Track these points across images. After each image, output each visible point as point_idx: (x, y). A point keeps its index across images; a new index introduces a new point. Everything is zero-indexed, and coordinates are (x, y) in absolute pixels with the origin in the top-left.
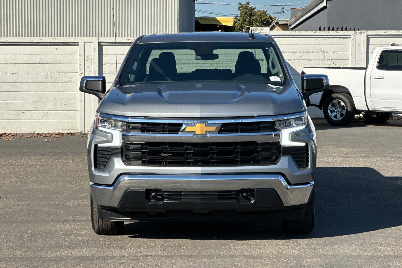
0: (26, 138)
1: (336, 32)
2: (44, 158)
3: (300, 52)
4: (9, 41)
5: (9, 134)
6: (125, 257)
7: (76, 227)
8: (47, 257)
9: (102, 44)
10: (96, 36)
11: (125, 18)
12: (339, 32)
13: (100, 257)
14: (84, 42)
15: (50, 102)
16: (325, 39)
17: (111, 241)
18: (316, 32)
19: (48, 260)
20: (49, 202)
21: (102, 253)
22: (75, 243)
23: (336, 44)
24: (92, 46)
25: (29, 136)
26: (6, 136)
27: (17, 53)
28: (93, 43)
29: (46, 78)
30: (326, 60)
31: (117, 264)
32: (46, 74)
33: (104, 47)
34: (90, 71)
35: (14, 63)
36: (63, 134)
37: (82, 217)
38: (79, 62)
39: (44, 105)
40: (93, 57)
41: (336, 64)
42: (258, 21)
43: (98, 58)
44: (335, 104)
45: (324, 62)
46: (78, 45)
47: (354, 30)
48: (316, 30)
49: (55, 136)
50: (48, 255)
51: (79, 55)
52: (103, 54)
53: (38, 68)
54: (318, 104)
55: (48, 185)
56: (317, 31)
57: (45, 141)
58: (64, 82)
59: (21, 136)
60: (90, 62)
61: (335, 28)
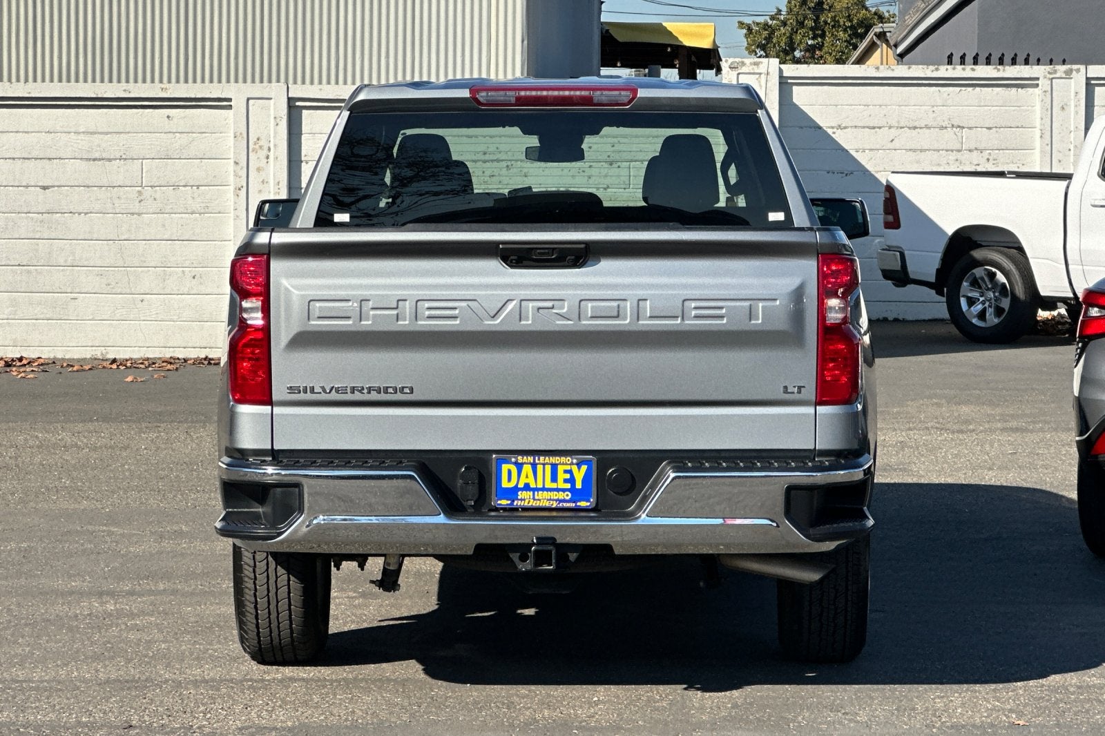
0: (77, 371)
1: (994, 69)
2: (111, 428)
3: (890, 127)
4: (33, 96)
5: (34, 359)
6: (232, 683)
7: (130, 608)
8: (30, 681)
9: (298, 104)
10: (278, 81)
11: (371, 27)
12: (1004, 70)
13: (166, 681)
14: (248, 99)
15: (150, 269)
16: (963, 89)
17: (211, 644)
18: (937, 69)
19: (31, 689)
20: (82, 545)
21: (176, 671)
22: (115, 647)
23: (997, 104)
24: (269, 109)
25: (87, 368)
26: (24, 365)
27: (59, 129)
28: (272, 101)
29: (140, 202)
30: (965, 151)
31: (205, 700)
32: (140, 188)
33: (305, 112)
34: (263, 182)
35: (49, 159)
36: (185, 360)
37: (157, 582)
38: (232, 156)
39: (132, 278)
40: (272, 140)
41: (995, 162)
42: (840, 26)
43: (286, 142)
44: (980, 281)
45: (959, 155)
46: (230, 107)
47: (1051, 64)
48: (936, 63)
49: (159, 367)
50: (34, 675)
51: (232, 136)
52: (301, 134)
53: (119, 173)
54: (932, 279)
55: (97, 501)
56: (940, 67)
57: (127, 380)
58: (189, 211)
59: (65, 365)
60: (265, 156)
61: (995, 58)
